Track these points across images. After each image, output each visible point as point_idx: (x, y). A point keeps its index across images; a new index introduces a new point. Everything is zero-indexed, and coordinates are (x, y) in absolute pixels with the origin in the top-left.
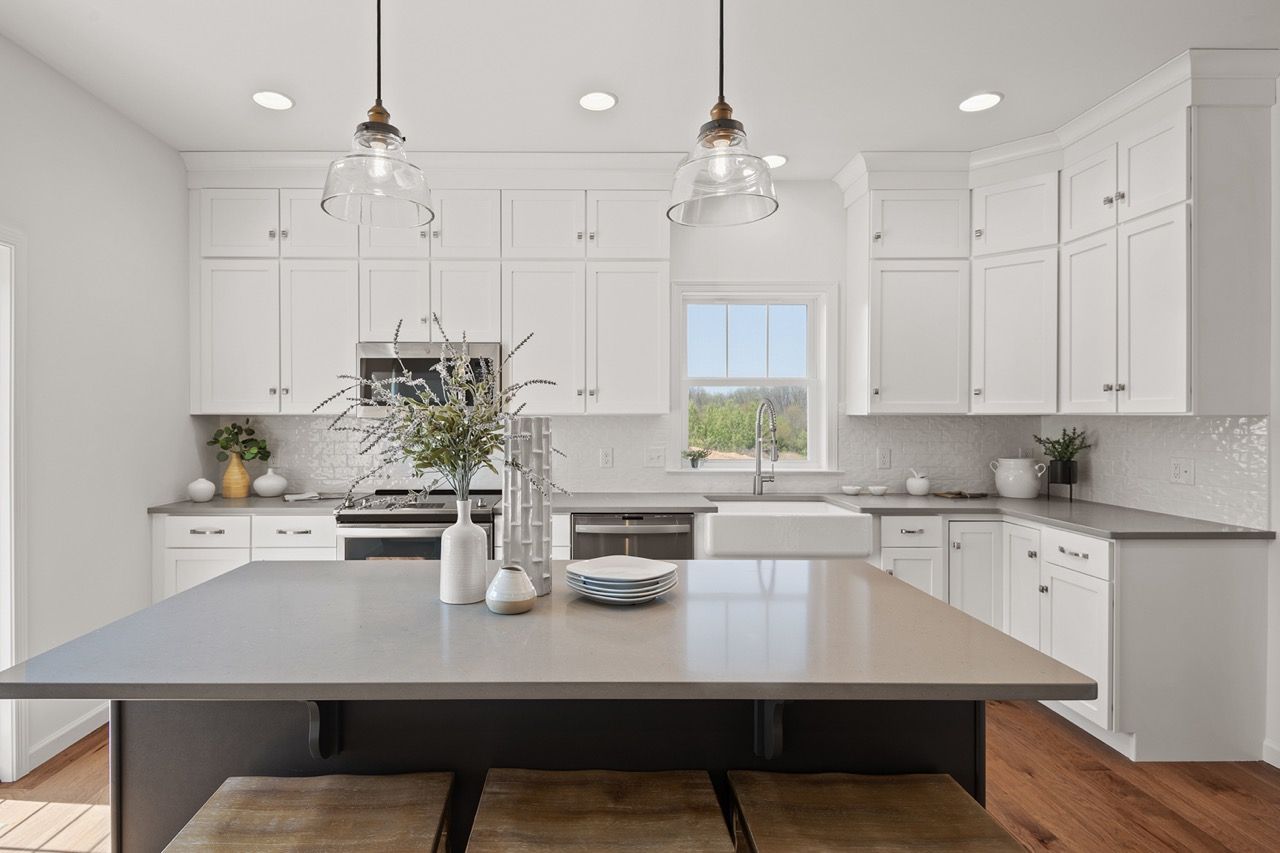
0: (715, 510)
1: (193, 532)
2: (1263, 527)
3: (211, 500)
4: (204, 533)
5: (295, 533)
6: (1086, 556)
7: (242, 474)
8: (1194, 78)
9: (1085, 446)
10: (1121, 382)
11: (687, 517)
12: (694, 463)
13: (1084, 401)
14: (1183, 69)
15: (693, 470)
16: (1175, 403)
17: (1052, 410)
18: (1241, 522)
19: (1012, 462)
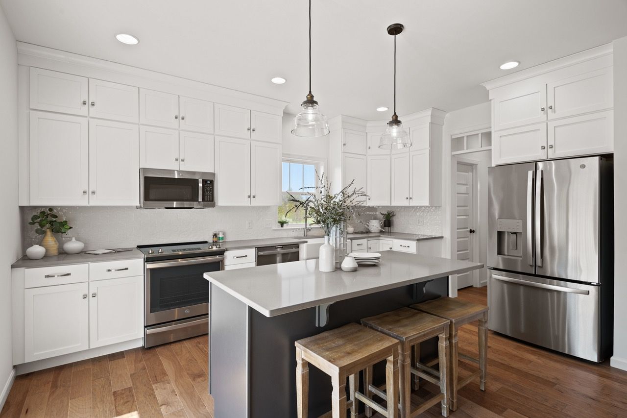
0: (306, 242)
1: (48, 276)
2: (440, 235)
3: (43, 258)
4: (53, 276)
5: (116, 270)
6: (408, 247)
7: (55, 242)
8: (431, 116)
9: (393, 215)
10: (410, 197)
11: (297, 246)
12: (282, 226)
13: (398, 202)
14: (429, 112)
15: (282, 228)
16: (426, 203)
17: (390, 205)
18: (434, 234)
19: (374, 221)
